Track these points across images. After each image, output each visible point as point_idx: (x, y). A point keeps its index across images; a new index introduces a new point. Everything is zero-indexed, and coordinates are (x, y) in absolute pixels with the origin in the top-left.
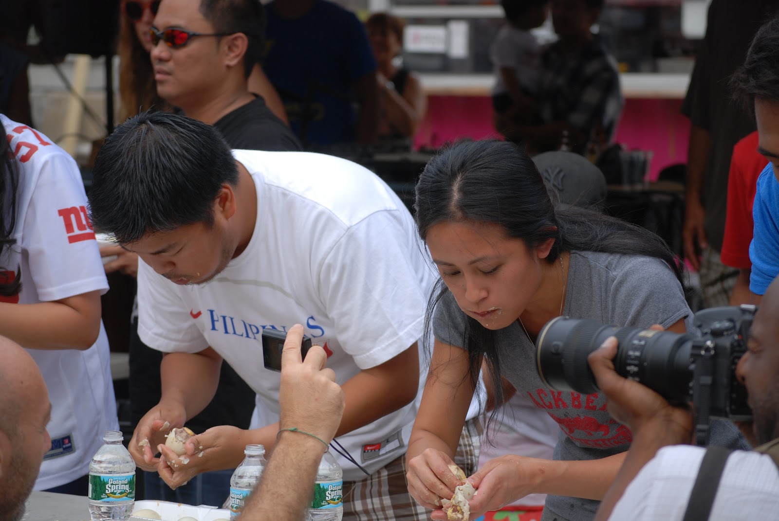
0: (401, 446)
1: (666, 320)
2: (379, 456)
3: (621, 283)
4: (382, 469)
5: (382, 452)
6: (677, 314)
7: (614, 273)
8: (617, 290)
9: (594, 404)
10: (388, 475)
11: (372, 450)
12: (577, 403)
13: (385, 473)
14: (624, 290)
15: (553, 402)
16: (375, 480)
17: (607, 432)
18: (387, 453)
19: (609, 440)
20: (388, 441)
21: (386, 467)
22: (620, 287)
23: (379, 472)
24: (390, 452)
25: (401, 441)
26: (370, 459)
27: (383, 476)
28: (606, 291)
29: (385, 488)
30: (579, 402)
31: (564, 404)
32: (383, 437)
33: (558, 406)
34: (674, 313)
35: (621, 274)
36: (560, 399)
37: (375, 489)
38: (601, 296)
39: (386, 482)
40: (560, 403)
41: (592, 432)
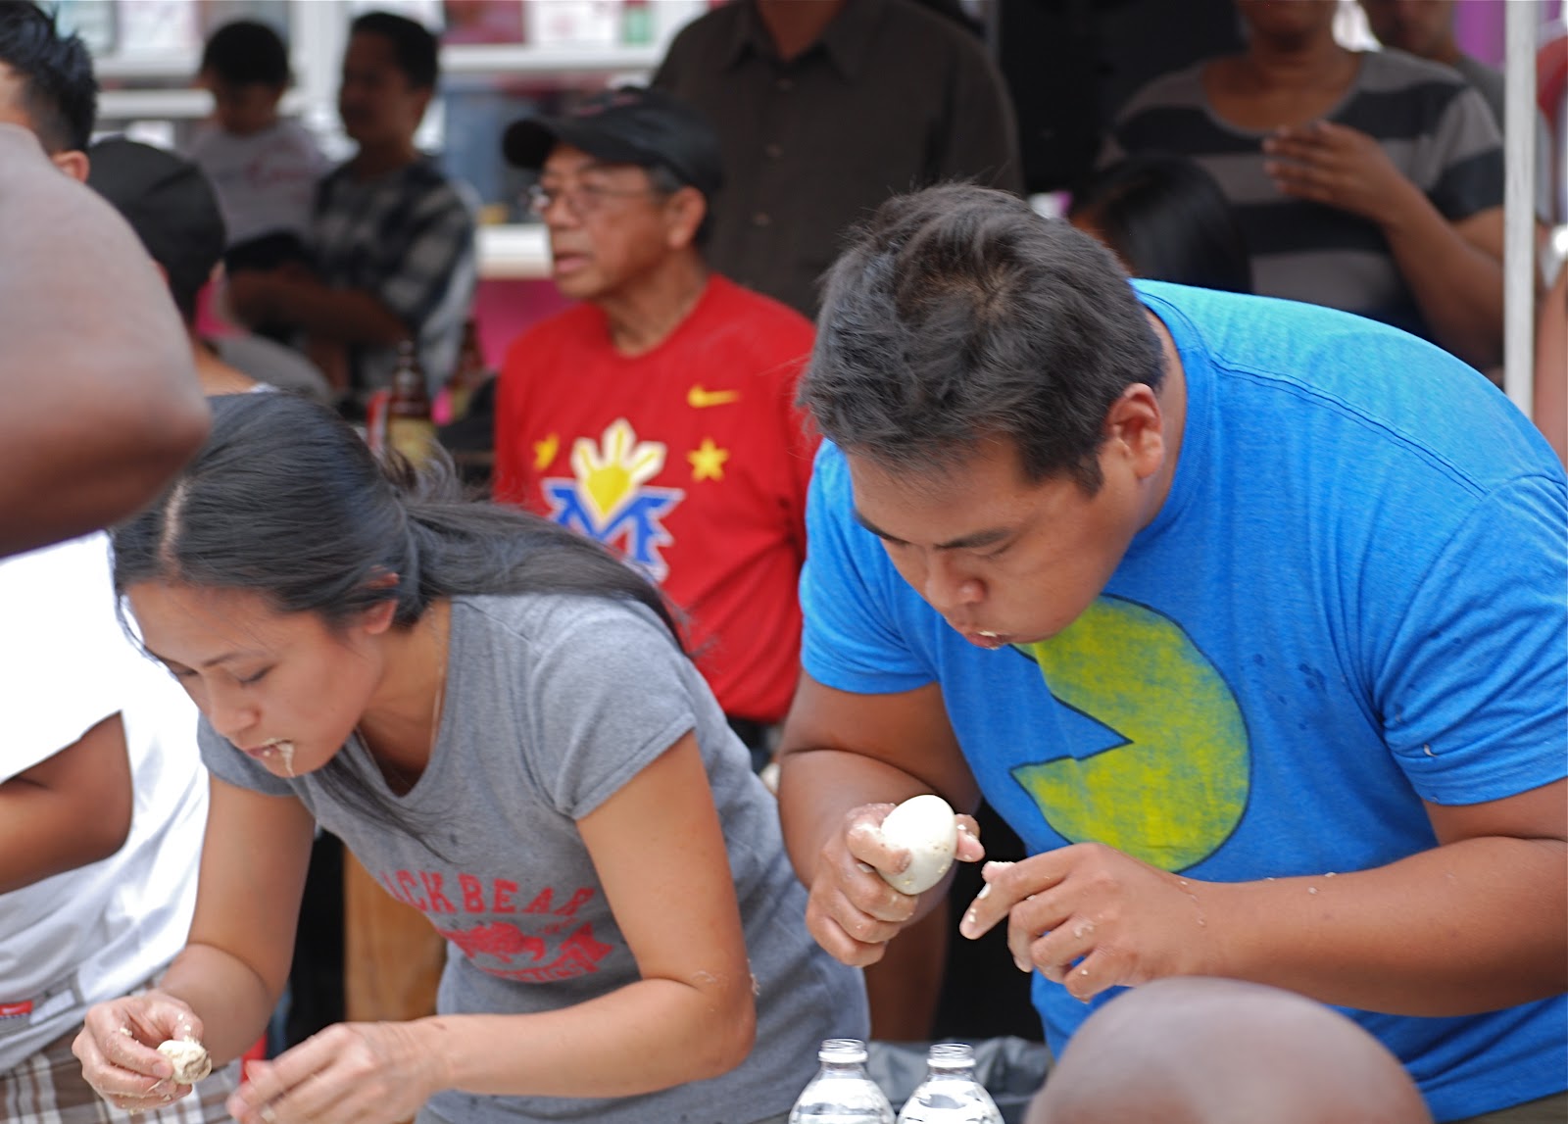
0: (79, 1004)
1: (651, 740)
2: (30, 1026)
3: (550, 670)
4: (35, 1054)
5: (36, 1017)
6: (675, 726)
7: (538, 647)
8: (542, 684)
9: (510, 904)
10: (52, 1067)
11: (12, 1015)
12: (474, 903)
13: (43, 1064)
14: (555, 684)
15: (428, 900)
16: (25, 1080)
17: (540, 953)
18: (48, 1019)
19: (546, 969)
20: (47, 995)
21: (46, 1050)
22: (549, 677)
23: (28, 1061)
24: (54, 1016)
25: (77, 993)
26: (10, 1033)
27: (41, 1070)
28: (522, 682)
29: (48, 1096)
30: (479, 901)
31: (448, 906)
32: (35, 987)
33: (436, 908)
34: (668, 724)
35: (549, 651)
36: (440, 896)
37: (26, 1097)
38: (512, 692)
39: (49, 1082)
40: (440, 902)
41: (511, 956)
